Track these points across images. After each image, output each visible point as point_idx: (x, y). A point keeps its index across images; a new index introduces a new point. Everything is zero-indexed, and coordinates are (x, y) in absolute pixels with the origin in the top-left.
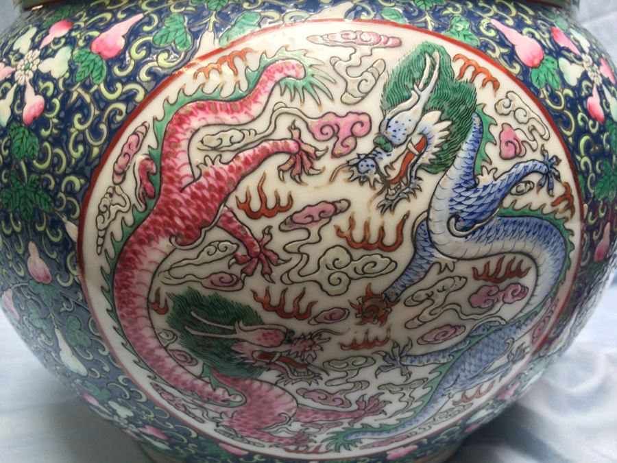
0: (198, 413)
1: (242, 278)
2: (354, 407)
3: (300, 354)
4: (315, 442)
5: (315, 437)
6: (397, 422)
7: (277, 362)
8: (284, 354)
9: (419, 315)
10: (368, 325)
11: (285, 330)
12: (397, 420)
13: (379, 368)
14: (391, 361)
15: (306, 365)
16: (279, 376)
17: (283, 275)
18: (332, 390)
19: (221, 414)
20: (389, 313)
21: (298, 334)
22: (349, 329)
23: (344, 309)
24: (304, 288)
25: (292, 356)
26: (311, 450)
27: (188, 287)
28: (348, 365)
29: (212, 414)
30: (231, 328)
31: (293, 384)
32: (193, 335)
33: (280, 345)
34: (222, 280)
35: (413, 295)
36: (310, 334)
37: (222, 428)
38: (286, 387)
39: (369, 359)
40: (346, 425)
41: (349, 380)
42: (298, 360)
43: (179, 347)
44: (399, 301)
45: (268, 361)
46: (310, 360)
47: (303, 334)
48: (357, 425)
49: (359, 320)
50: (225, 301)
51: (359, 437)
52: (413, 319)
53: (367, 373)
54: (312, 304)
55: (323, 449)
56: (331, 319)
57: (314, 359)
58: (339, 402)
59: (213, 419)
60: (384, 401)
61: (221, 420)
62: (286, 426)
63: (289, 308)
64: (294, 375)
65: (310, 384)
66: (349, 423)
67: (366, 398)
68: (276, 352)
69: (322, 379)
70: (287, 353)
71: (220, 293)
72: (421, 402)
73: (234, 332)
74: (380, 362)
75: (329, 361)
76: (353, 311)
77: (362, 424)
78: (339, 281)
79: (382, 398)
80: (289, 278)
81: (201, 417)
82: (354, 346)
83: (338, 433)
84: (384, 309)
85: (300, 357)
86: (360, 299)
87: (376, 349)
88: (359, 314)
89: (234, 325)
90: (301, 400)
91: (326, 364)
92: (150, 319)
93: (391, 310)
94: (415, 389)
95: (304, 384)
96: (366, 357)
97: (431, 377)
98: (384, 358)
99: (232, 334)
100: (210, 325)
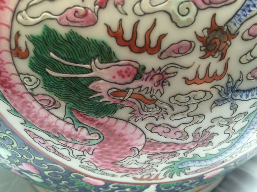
0: (65, 152)
1: (96, 10)
2: (191, 139)
3: (149, 90)
4: (157, 171)
5: (158, 166)
6: (219, 151)
7: (130, 99)
8: (136, 91)
9: (252, 50)
10: (210, 59)
11: (137, 65)
12: (219, 150)
13: (214, 102)
14: (224, 96)
15: (154, 101)
16: (131, 113)
17: (134, 5)
18: (174, 123)
19: (83, 152)
20: (229, 46)
21: (148, 70)
22: (194, 63)
23: (190, 42)
24: (155, 20)
25: (143, 93)
26: (153, 177)
27: (45, 26)
28: (190, 99)
29: (76, 153)
30: (87, 66)
31: (143, 120)
32: (54, 77)
33: (133, 81)
34: (77, 14)
35: (249, 29)
36: (160, 69)
37: (85, 164)
38: (137, 124)
39: (208, 93)
40: (182, 155)
41: (189, 114)
42: (148, 96)
43: (43, 91)
44: (238, 34)
45: (122, 98)
46: (158, 95)
47: (153, 69)
48: (190, 155)
49: (203, 53)
50: (81, 38)
51: (189, 165)
52: (246, 54)
53: (204, 108)
54: (162, 37)
55: (161, 176)
56: (179, 53)
57: (162, 95)
58: (179, 135)
59: (77, 157)
60: (214, 133)
61: (84, 157)
62: (136, 158)
63: (140, 42)
64: (144, 111)
65: (157, 120)
66: (184, 154)
67: (201, 131)
68: (128, 89)
69: (167, 114)
70: (139, 89)
71: (76, 30)
72: (239, 134)
73: (91, 71)
74: (216, 96)
75: (174, 96)
76: (199, 44)
77: (193, 154)
78: (187, 10)
79: (212, 131)
80: (141, 8)
81: (68, 156)
82: (196, 80)
83: (174, 163)
84: (224, 42)
85: (150, 92)
86: (205, 31)
87: (214, 83)
88: (203, 46)
89: (91, 64)
90: (149, 135)
91: (172, 99)
92: (14, 64)
93: (231, 43)
94: (237, 121)
95: (152, 120)
96: (205, 91)
97: (250, 111)
98: (219, 92)
99: (89, 73)
100: (68, 65)
